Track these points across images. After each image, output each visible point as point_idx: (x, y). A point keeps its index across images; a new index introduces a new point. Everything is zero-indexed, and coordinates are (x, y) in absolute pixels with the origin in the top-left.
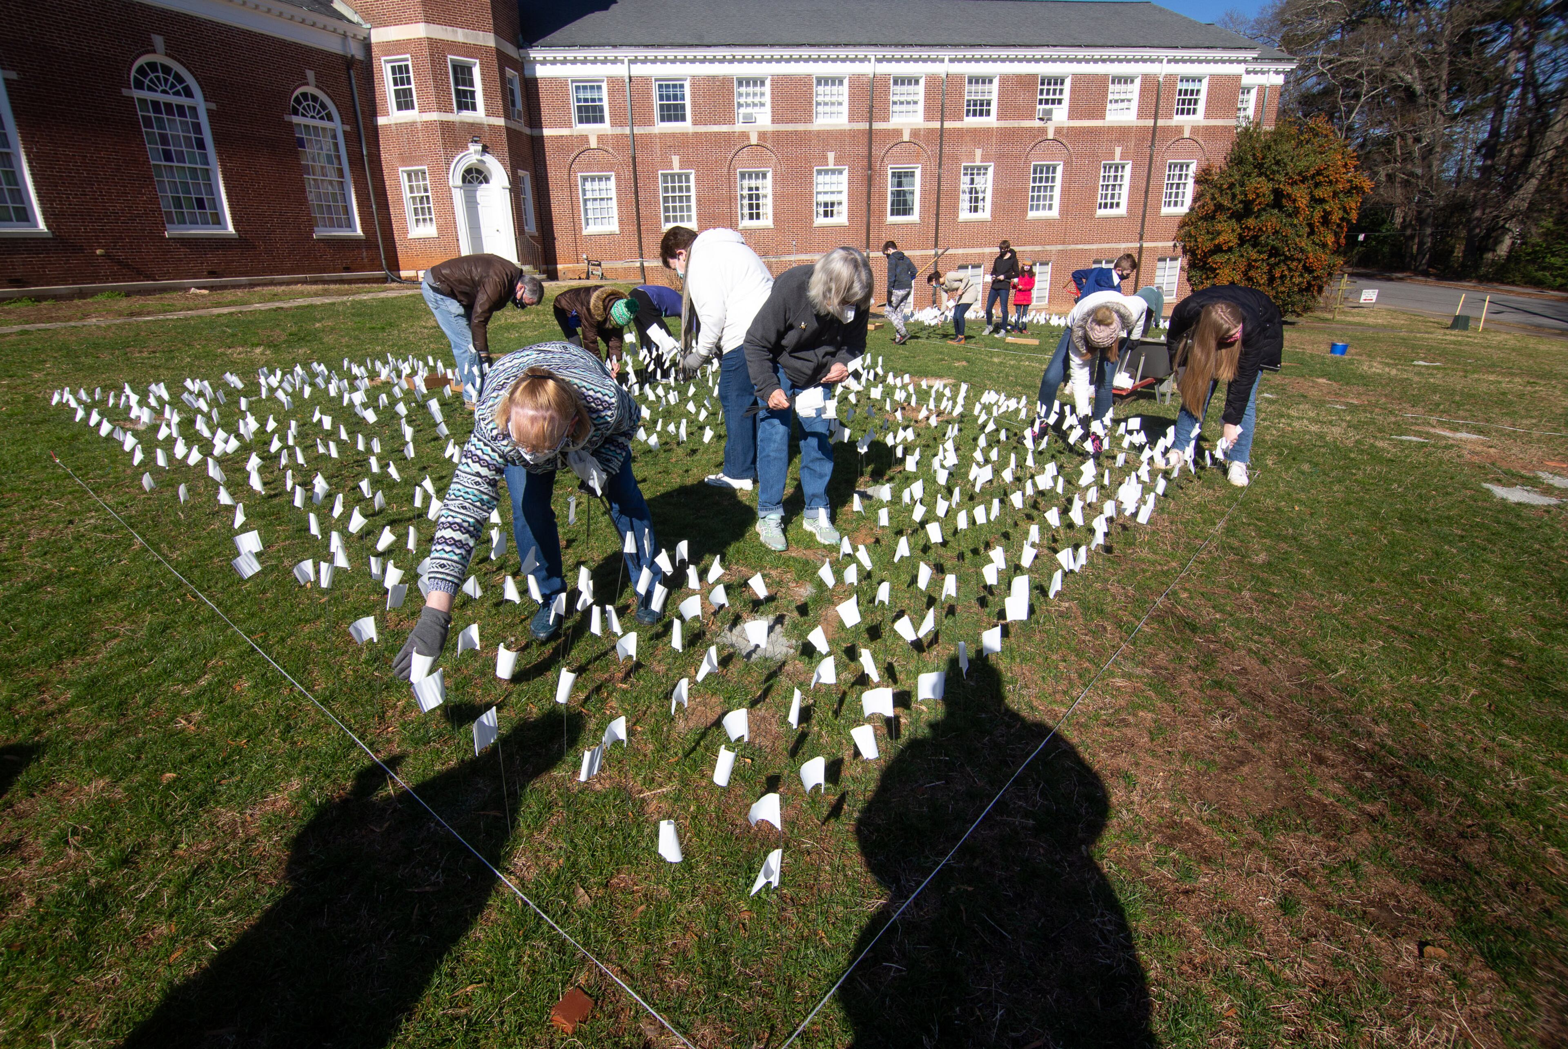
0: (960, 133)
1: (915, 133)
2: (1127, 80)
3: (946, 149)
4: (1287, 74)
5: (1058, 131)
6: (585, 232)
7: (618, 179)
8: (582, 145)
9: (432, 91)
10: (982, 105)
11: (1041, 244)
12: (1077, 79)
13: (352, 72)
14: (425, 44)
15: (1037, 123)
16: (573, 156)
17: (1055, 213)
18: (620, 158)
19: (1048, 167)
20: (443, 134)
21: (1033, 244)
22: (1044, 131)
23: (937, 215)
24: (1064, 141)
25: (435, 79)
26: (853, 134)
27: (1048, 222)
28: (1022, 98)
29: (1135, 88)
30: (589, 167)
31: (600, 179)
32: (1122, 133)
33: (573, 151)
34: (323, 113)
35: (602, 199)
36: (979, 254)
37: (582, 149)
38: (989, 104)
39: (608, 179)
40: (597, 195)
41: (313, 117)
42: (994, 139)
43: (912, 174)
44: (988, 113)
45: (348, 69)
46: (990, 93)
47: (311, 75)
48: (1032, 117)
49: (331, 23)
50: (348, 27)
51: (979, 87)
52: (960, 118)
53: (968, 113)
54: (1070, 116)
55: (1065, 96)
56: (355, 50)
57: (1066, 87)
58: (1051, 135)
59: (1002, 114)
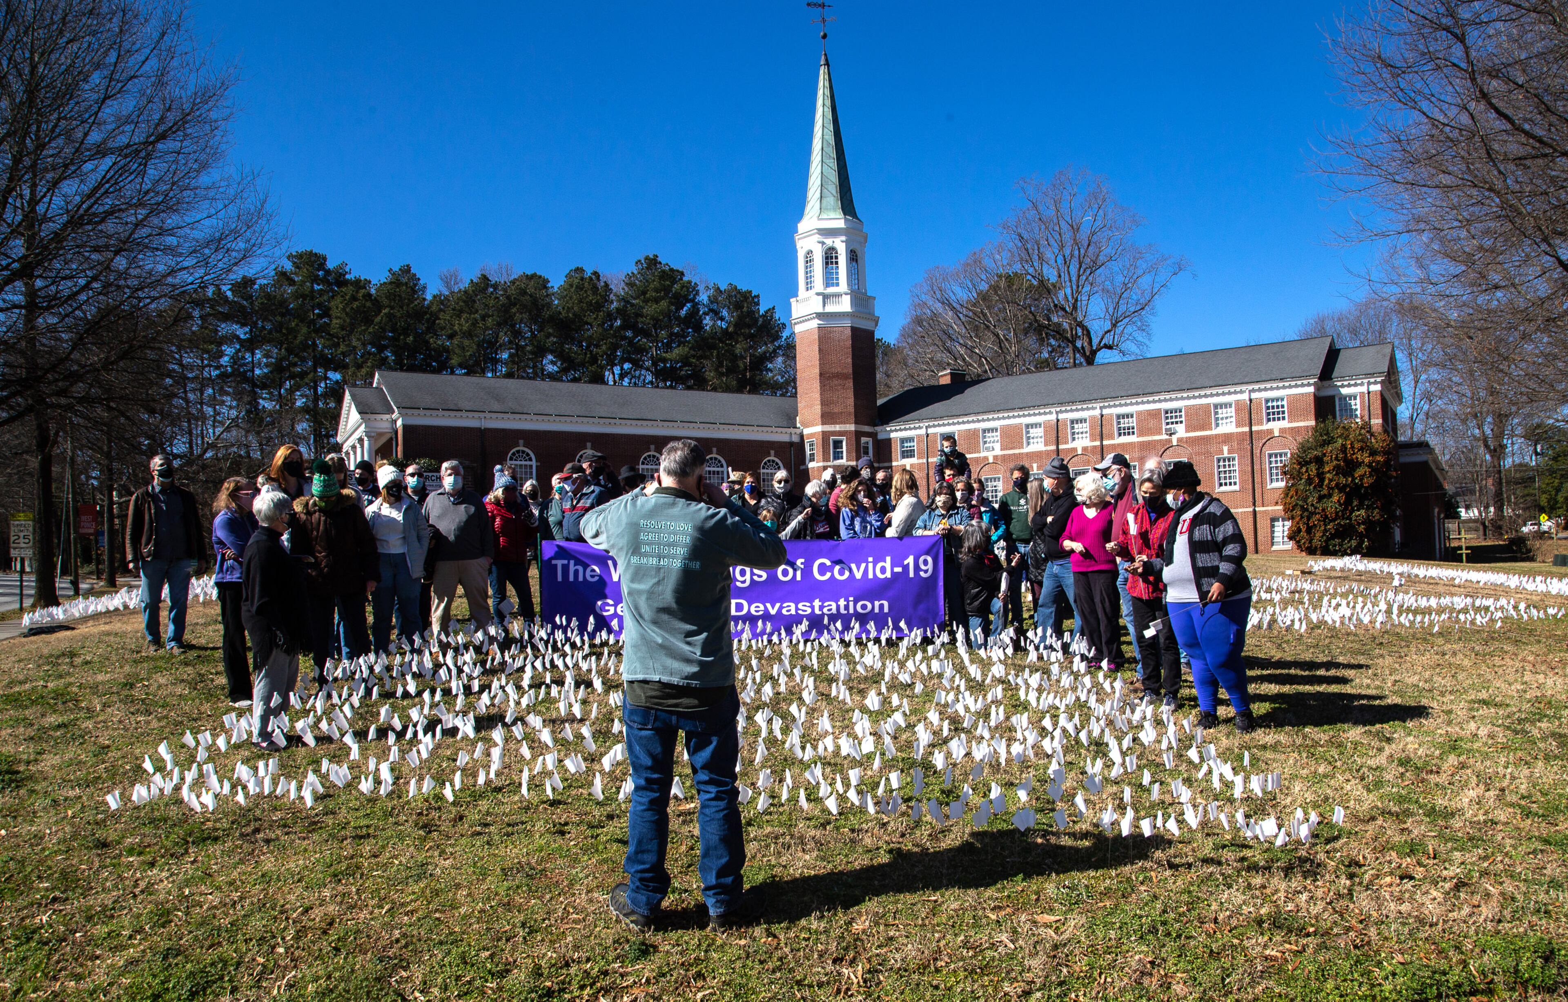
1: (1085, 449)
2: (1227, 405)
4: (1382, 382)
5: (1180, 440)
9: (821, 453)
10: (1128, 429)
12: (1188, 409)
14: (823, 433)
15: (1165, 437)
22: (1170, 441)
24: (1184, 446)
26: (1048, 453)
28: (1152, 423)
29: (1232, 411)
32: (1227, 438)
38: (1132, 429)
42: (1136, 449)
45: (793, 448)
46: (1133, 422)
47: (772, 452)
48: (1160, 433)
49: (784, 430)
50: (792, 430)
51: (1126, 420)
52: (1113, 438)
53: (1120, 435)
54: (1187, 431)
55: (1183, 419)
56: (795, 439)
57: (1183, 413)
58: (1175, 443)
59: (1141, 434)
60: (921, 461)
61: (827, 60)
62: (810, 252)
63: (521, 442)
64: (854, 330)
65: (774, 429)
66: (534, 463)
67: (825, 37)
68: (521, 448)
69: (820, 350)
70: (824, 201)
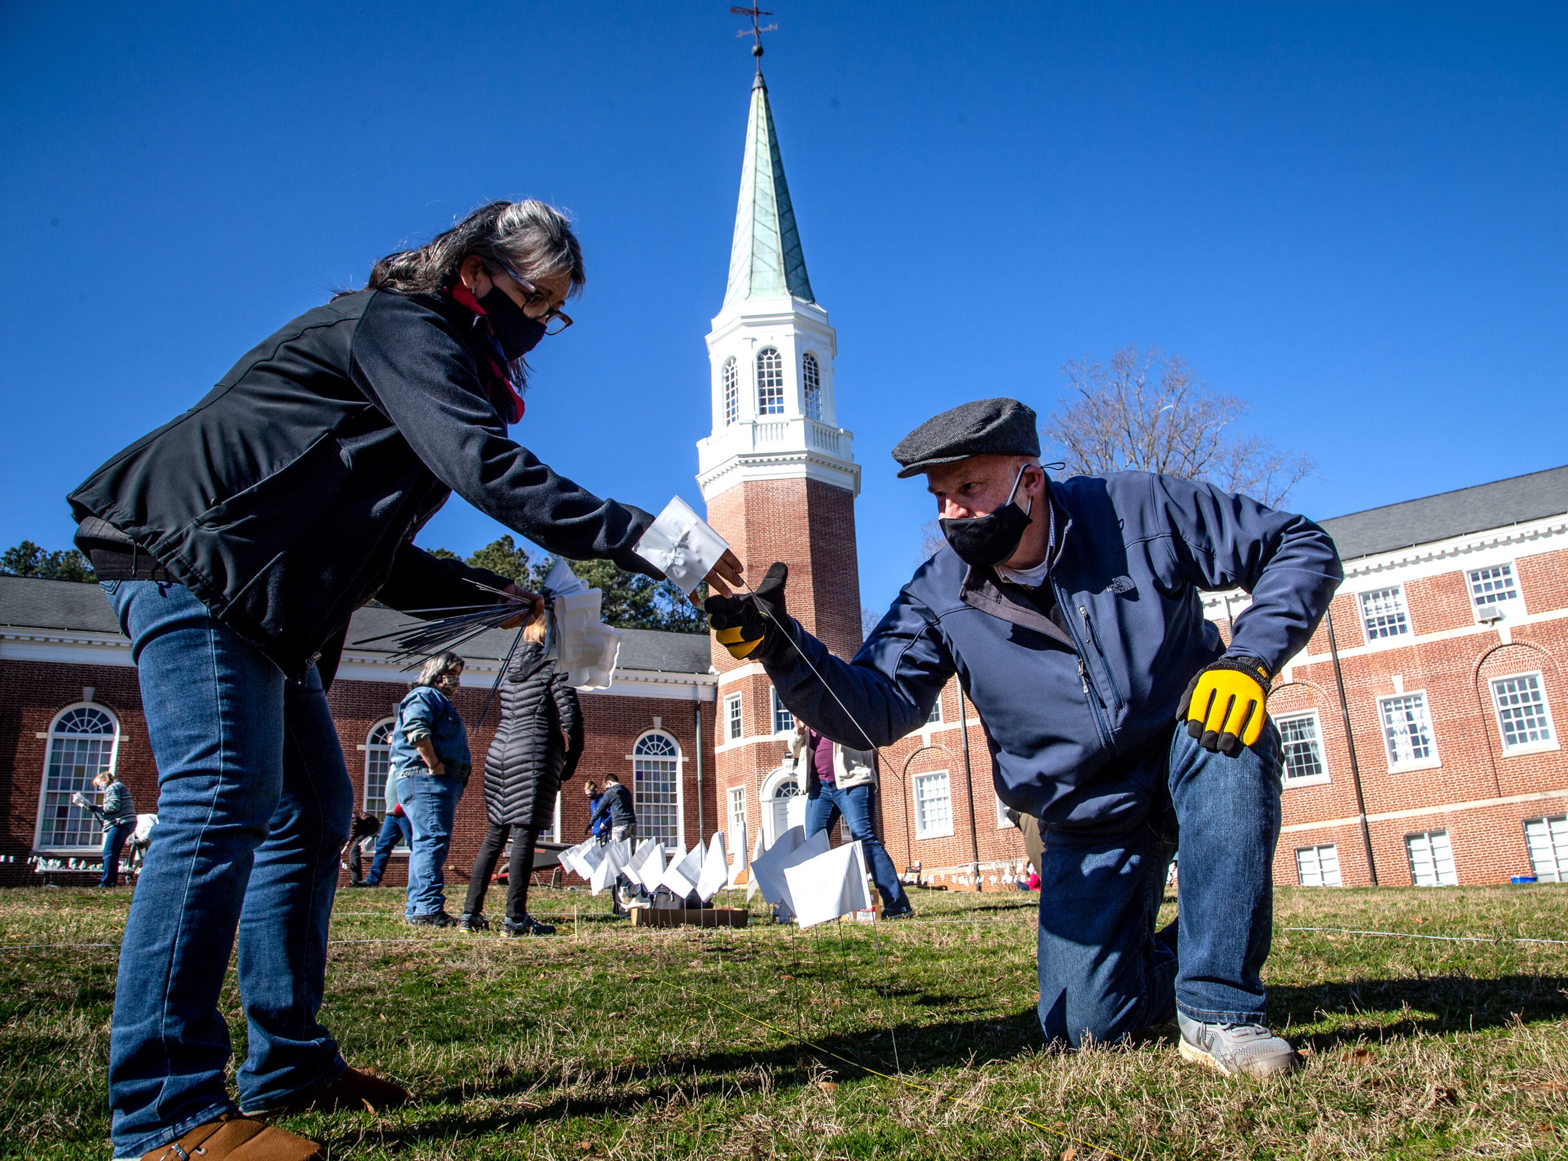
0: (1365, 662)
3: (1348, 684)
5: (1517, 632)
6: (918, 837)
7: (952, 776)
8: (916, 746)
9: (753, 718)
10: (1391, 621)
11: (1540, 790)
12: (1524, 564)
13: (698, 713)
14: (751, 680)
15: (1479, 629)
16: (907, 758)
17: (1552, 744)
18: (953, 754)
19: (1521, 681)
20: (758, 754)
21: (1526, 792)
22: (1494, 636)
23: (1355, 768)
24: (1531, 643)
25: (756, 708)
27: (1542, 757)
28: (1445, 603)
30: (923, 767)
31: (936, 777)
33: (907, 752)
34: (666, 750)
35: (939, 799)
36: (1435, 815)
37: (916, 750)
38: (1401, 619)
39: (944, 777)
40: (934, 796)
41: (656, 754)
42: (1417, 660)
43: (1310, 722)
44: (1403, 629)
45: (696, 710)
46: (1401, 604)
47: (657, 721)
48: (1467, 620)
49: (682, 677)
50: (699, 678)
51: (1381, 602)
52: (1360, 644)
53: (1373, 635)
54: (1532, 609)
55: (1517, 586)
56: (704, 695)
57: (1514, 575)
58: (1506, 639)
59: (1423, 628)
60: (951, 726)
61: (763, 81)
62: (731, 362)
63: (88, 691)
64: (812, 485)
65: (662, 676)
66: (117, 738)
67: (759, 52)
68: (87, 705)
69: (748, 522)
70: (756, 277)
